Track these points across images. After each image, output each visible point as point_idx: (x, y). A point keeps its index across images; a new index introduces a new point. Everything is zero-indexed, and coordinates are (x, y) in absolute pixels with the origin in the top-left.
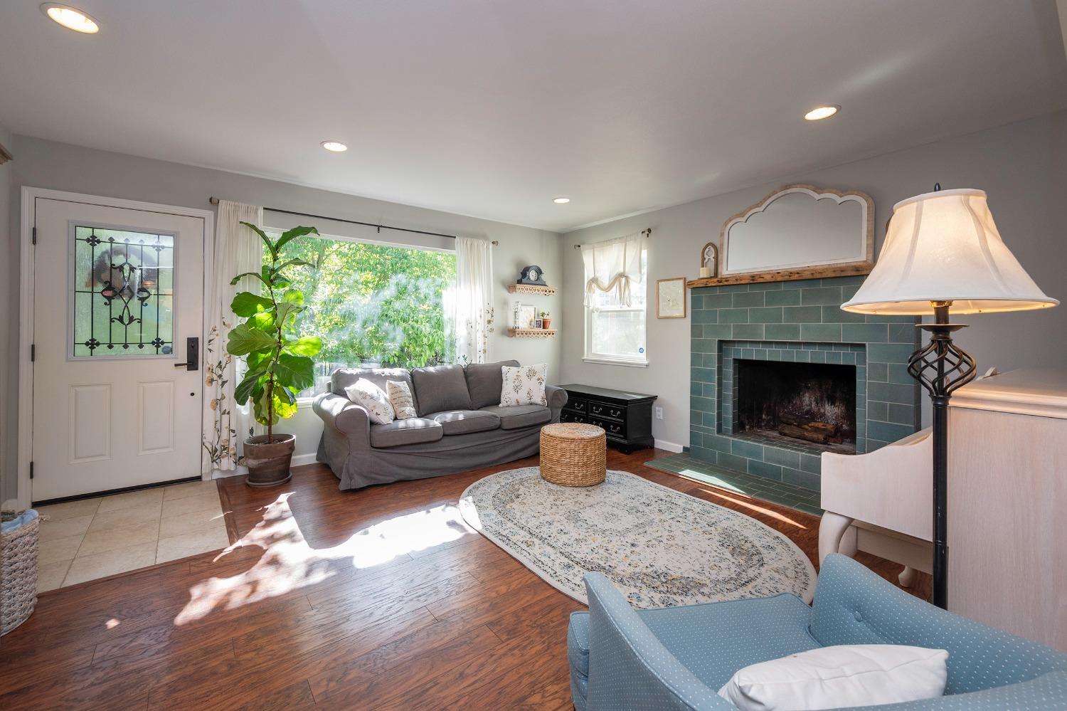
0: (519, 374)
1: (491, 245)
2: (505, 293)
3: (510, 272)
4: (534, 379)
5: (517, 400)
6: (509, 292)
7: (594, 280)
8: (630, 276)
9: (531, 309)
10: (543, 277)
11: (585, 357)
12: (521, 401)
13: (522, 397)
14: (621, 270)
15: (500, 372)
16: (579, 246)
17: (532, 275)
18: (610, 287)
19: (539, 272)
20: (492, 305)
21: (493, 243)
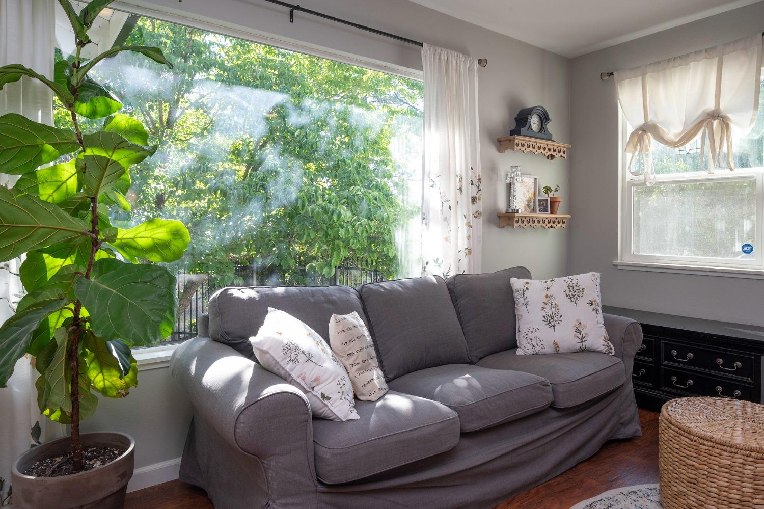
0: (549, 293)
1: (476, 66)
2: (493, 151)
3: (499, 116)
4: (583, 301)
5: (555, 343)
6: (499, 152)
7: (647, 129)
8: (730, 115)
9: (529, 181)
10: (550, 127)
11: (619, 261)
12: (564, 346)
13: (566, 337)
14: (710, 106)
15: (510, 291)
16: (612, 74)
17: (534, 121)
18: (687, 137)
19: (544, 118)
20: (479, 171)
21: (480, 61)
